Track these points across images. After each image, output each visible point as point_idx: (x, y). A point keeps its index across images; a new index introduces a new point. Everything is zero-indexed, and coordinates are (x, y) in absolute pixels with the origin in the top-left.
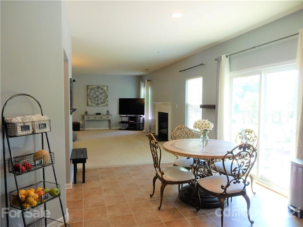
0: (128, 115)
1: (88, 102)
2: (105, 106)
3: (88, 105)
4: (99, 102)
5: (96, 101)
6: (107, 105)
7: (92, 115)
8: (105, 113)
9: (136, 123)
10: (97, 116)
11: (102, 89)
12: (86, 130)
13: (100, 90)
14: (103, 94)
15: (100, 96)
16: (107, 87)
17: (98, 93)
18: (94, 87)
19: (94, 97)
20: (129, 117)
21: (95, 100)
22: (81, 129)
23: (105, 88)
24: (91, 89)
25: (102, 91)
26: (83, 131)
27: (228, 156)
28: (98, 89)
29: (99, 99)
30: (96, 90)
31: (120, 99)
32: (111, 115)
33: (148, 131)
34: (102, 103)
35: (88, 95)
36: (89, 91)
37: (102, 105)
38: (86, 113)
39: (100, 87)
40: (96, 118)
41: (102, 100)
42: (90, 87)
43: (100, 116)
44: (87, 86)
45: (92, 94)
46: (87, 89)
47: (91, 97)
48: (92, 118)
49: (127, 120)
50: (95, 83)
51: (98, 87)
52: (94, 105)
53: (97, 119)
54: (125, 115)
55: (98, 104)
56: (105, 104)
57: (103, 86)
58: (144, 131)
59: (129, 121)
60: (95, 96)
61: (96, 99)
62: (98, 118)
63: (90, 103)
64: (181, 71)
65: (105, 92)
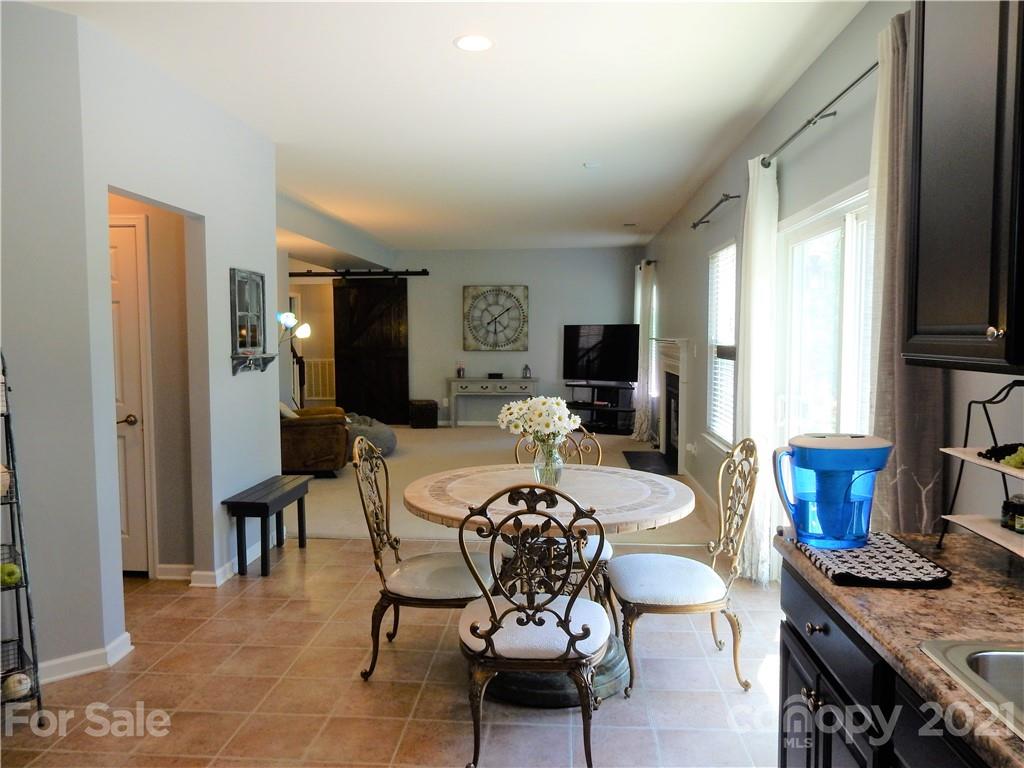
0: (593, 382)
1: (465, 339)
2: (518, 350)
3: (465, 348)
4: (501, 337)
5: (491, 336)
6: (526, 349)
7: (473, 381)
8: (519, 373)
9: (616, 409)
10: (492, 384)
11: (510, 296)
12: (461, 427)
13: (502, 299)
14: (514, 313)
15: (505, 320)
16: (526, 288)
17: (496, 310)
18: (485, 289)
19: (486, 322)
20: (593, 387)
21: (488, 332)
22: (440, 423)
23: (519, 293)
24: (475, 298)
25: (509, 304)
26: (449, 429)
27: (474, 522)
28: (497, 295)
29: (499, 328)
30: (491, 299)
31: (566, 327)
32: (536, 380)
33: (645, 437)
34: (509, 341)
35: (466, 317)
36: (469, 301)
37: (507, 347)
38: (459, 371)
39: (504, 288)
40: (487, 390)
41: (509, 333)
42: (470, 290)
43: (498, 383)
44: (465, 288)
45: (477, 313)
46: (464, 298)
47: (476, 323)
48: (474, 389)
49: (588, 399)
50: (486, 276)
51: (498, 291)
52: (483, 347)
53: (490, 391)
54: (584, 383)
55: (496, 344)
56: (518, 344)
57: (512, 287)
58: (633, 436)
59: (593, 400)
60: (487, 318)
61: (491, 328)
62: (494, 388)
63: (471, 341)
64: (695, 226)
65: (519, 306)
